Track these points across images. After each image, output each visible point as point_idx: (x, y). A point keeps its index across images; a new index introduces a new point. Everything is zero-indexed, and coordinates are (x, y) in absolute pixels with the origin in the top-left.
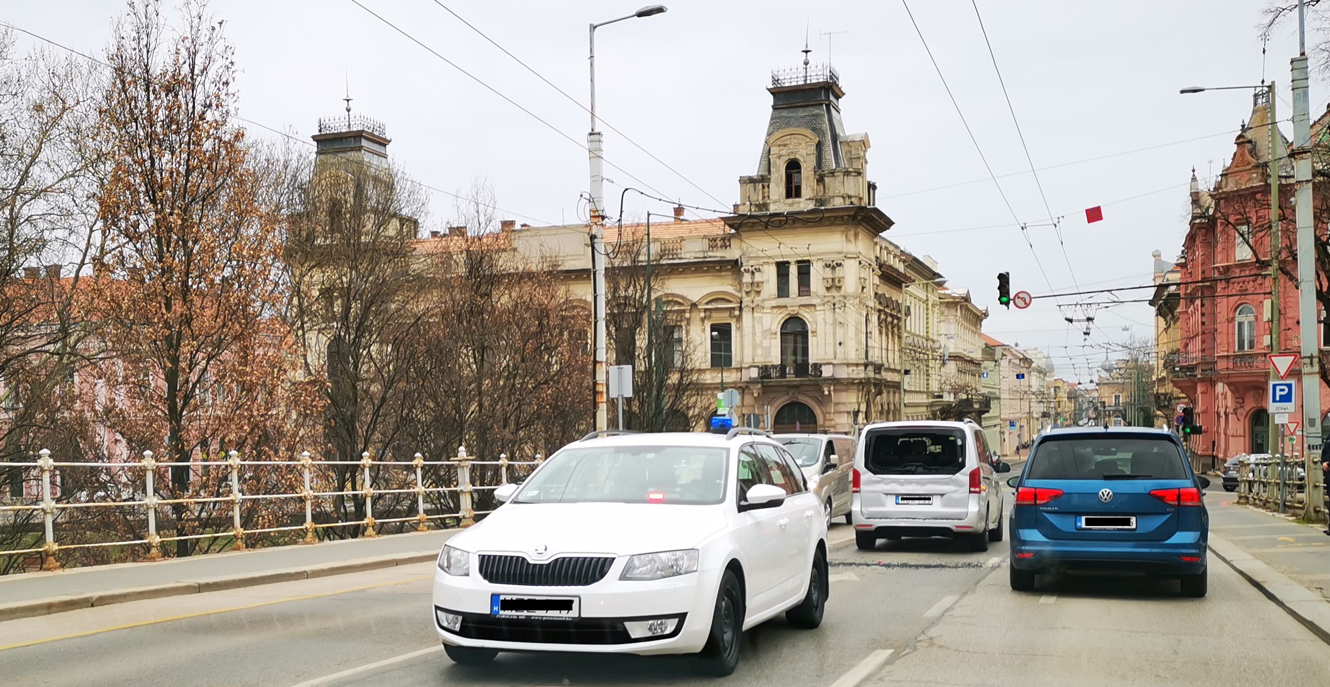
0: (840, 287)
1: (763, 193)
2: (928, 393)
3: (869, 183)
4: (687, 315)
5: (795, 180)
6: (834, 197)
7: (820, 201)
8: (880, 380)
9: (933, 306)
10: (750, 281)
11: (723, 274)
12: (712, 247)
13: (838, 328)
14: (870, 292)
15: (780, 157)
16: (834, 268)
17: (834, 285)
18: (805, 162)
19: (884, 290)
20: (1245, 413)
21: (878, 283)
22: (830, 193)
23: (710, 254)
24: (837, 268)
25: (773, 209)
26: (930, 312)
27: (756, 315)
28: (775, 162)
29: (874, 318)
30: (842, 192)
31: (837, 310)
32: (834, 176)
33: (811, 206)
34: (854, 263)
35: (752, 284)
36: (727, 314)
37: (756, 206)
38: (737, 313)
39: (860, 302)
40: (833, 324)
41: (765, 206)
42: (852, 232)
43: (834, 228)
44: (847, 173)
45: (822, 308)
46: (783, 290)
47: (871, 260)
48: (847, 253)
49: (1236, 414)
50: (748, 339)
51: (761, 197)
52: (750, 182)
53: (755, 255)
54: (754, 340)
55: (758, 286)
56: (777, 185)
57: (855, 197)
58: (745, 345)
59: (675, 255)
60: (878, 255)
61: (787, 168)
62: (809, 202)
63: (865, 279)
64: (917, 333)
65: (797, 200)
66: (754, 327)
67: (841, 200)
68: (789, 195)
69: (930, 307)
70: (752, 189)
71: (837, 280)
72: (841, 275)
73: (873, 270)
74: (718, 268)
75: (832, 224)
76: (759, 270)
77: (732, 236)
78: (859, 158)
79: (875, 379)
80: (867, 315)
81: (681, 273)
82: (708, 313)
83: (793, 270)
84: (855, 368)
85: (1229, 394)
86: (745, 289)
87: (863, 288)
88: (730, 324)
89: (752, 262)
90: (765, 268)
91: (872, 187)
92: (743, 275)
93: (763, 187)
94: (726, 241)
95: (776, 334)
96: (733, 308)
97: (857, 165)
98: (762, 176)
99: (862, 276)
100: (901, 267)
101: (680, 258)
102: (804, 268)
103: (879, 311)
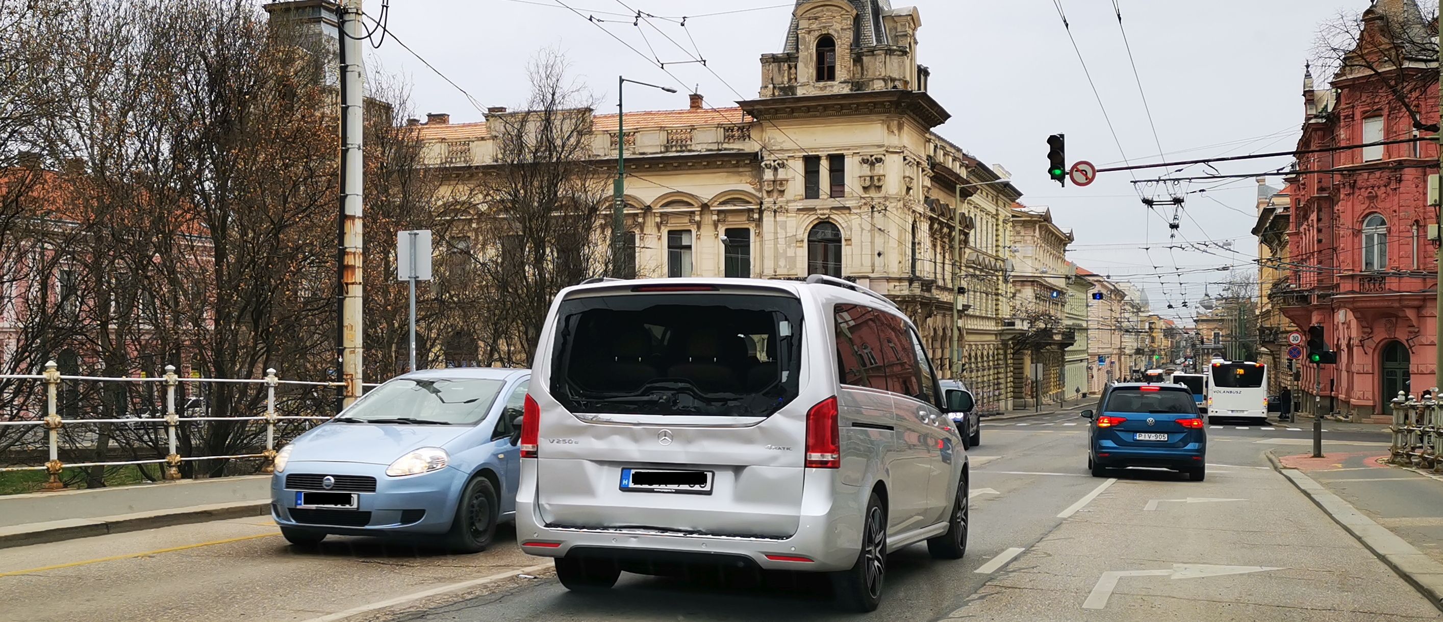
0: (880, 187)
1: (789, 74)
2: (998, 320)
3: (919, 67)
4: (697, 218)
5: (828, 60)
6: (873, 80)
7: (857, 85)
8: (930, 299)
9: (1004, 222)
10: (772, 178)
11: (741, 170)
12: (728, 138)
13: (877, 235)
14: (918, 194)
15: (809, 32)
16: (872, 164)
17: (873, 184)
18: (840, 38)
19: (937, 194)
20: (1374, 346)
21: (929, 185)
22: (870, 75)
23: (725, 146)
24: (877, 165)
25: (800, 93)
26: (1000, 228)
27: (778, 218)
28: (804, 38)
29: (924, 226)
30: (883, 74)
31: (876, 214)
32: (873, 55)
33: (846, 90)
34: (898, 159)
35: (774, 181)
36: (744, 218)
37: (781, 89)
38: (756, 216)
39: (904, 205)
40: (871, 230)
41: (792, 89)
42: (895, 122)
43: (873, 117)
44: (889, 52)
45: (858, 211)
46: (812, 190)
47: (920, 157)
48: (889, 147)
49: (1363, 346)
50: (769, 245)
51: (786, 79)
52: (774, 62)
53: (779, 148)
54: (776, 249)
55: (781, 184)
56: (806, 65)
57: (899, 80)
58: (766, 254)
59: (683, 146)
60: (932, 154)
61: (819, 46)
62: (844, 85)
63: (912, 179)
64: (984, 250)
65: (829, 83)
66: (776, 233)
67: (882, 83)
68: (820, 78)
69: (1000, 222)
70: (776, 69)
71: (876, 178)
72: (881, 172)
73: (923, 170)
74: (734, 162)
75: (871, 112)
76: (783, 166)
77: (751, 125)
78: (906, 35)
79: (924, 297)
80: (915, 221)
81: (690, 168)
82: (722, 216)
83: (824, 168)
84: (897, 284)
85: (1354, 323)
86: (766, 188)
87: (909, 189)
88: (748, 230)
89: (773, 157)
90: (791, 163)
91: (923, 72)
92: (763, 171)
93: (790, 68)
94: (744, 131)
95: (802, 241)
96: (752, 210)
97: (904, 43)
98: (788, 54)
99: (907, 175)
100: (963, 173)
101: (690, 151)
102: (837, 162)
103: (931, 218)
